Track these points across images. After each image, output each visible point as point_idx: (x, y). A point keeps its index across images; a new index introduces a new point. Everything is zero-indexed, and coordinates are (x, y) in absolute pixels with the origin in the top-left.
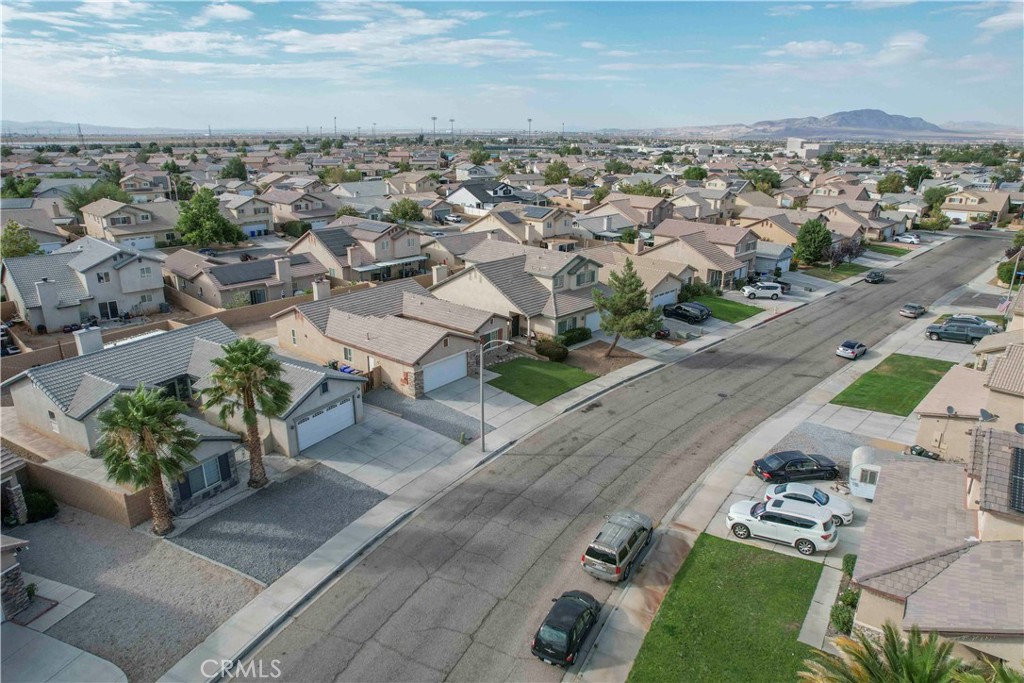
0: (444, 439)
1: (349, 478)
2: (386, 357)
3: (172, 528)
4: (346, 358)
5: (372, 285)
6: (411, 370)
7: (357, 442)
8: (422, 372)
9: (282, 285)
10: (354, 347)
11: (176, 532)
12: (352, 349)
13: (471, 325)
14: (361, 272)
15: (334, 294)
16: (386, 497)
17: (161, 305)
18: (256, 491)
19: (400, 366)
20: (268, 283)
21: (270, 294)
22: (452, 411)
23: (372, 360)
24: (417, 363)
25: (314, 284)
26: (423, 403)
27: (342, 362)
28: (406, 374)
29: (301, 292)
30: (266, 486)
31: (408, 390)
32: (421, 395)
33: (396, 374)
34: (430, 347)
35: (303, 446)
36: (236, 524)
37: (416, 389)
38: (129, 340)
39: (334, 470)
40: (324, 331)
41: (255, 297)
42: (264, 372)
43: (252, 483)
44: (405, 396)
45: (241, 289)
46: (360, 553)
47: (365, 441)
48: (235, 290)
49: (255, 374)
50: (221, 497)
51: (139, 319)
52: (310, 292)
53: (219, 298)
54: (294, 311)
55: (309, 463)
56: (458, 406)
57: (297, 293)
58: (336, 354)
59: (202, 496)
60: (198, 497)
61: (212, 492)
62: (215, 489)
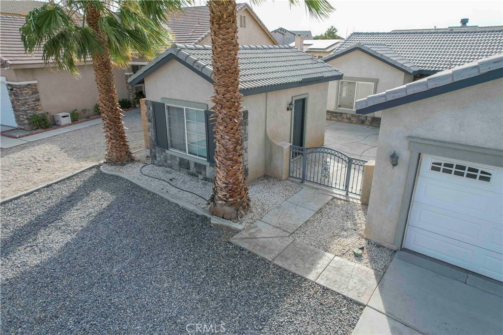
59: (178, 160)
60: (173, 157)
61: (193, 169)
62: (196, 164)
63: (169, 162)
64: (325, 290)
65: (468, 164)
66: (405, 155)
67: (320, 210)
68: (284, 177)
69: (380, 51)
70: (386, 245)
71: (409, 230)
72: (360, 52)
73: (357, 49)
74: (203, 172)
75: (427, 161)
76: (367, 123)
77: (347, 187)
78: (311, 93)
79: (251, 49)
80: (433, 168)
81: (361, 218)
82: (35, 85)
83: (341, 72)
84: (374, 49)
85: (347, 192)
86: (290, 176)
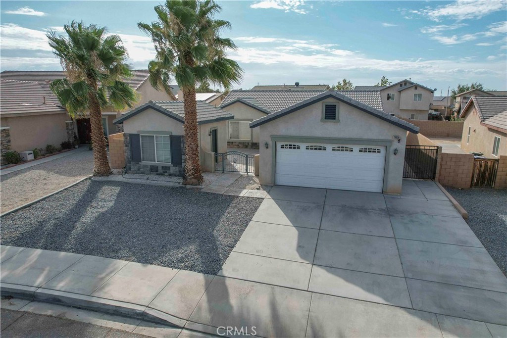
7: (343, 206)
11: (99, 179)
12: (500, 137)
18: (178, 186)
30: (188, 187)
35: (281, 180)
39: (254, 210)
40: (485, 119)
50: (164, 178)
58: (488, 148)
59: (149, 167)
60: (146, 166)
61: (160, 170)
62: (163, 167)
63: (142, 170)
64: (248, 197)
65: (292, 144)
66: (270, 143)
67: (237, 180)
68: (213, 170)
69: (252, 102)
70: (269, 185)
71: (277, 175)
72: (240, 103)
73: (239, 101)
74: (168, 171)
75: (279, 145)
76: (249, 147)
77: (247, 170)
78: (219, 126)
79: (168, 103)
80: (282, 147)
81: (256, 179)
82: (8, 130)
83: (233, 115)
84: (248, 101)
85: (248, 172)
86: (215, 170)
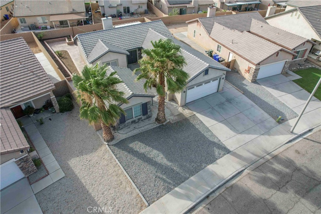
0: (266, 115)
1: (210, 131)
2: (240, 56)
3: (113, 138)
4: (217, 50)
5: (234, 13)
6: (254, 67)
7: (217, 105)
8: (259, 69)
9: (194, 7)
10: (224, 46)
11: (114, 142)
12: (222, 46)
13: (291, 45)
14: (229, 6)
15: (217, 15)
16: (228, 152)
17: (145, 10)
18: (159, 125)
19: (247, 63)
20: (188, 6)
21: (188, 11)
22: (272, 96)
23: (231, 55)
24: (259, 64)
25: (209, 8)
26: (255, 86)
27: (215, 52)
28: (250, 68)
29: (201, 12)
30: (164, 124)
31: (248, 77)
32: (255, 81)
33: (243, 66)
34: (269, 55)
35: (188, 101)
36: (144, 145)
37: (253, 77)
38: (126, 25)
39: (202, 122)
40: (210, 34)
41: (182, 12)
42: (173, 65)
43: (157, 120)
44: (245, 79)
45: (176, 7)
46: (207, 197)
47: (221, 105)
48: (174, 7)
49: (167, 65)
50: (141, 124)
51: (136, 15)
52: (206, 13)
53: (167, 10)
54: (197, 21)
55: (189, 113)
56: (275, 93)
57: (199, 12)
58: (213, 47)
59: (131, 122)
62: (138, 119)
63: (126, 125)
67: (168, 108)
70: (183, 105)
81: (174, 104)
